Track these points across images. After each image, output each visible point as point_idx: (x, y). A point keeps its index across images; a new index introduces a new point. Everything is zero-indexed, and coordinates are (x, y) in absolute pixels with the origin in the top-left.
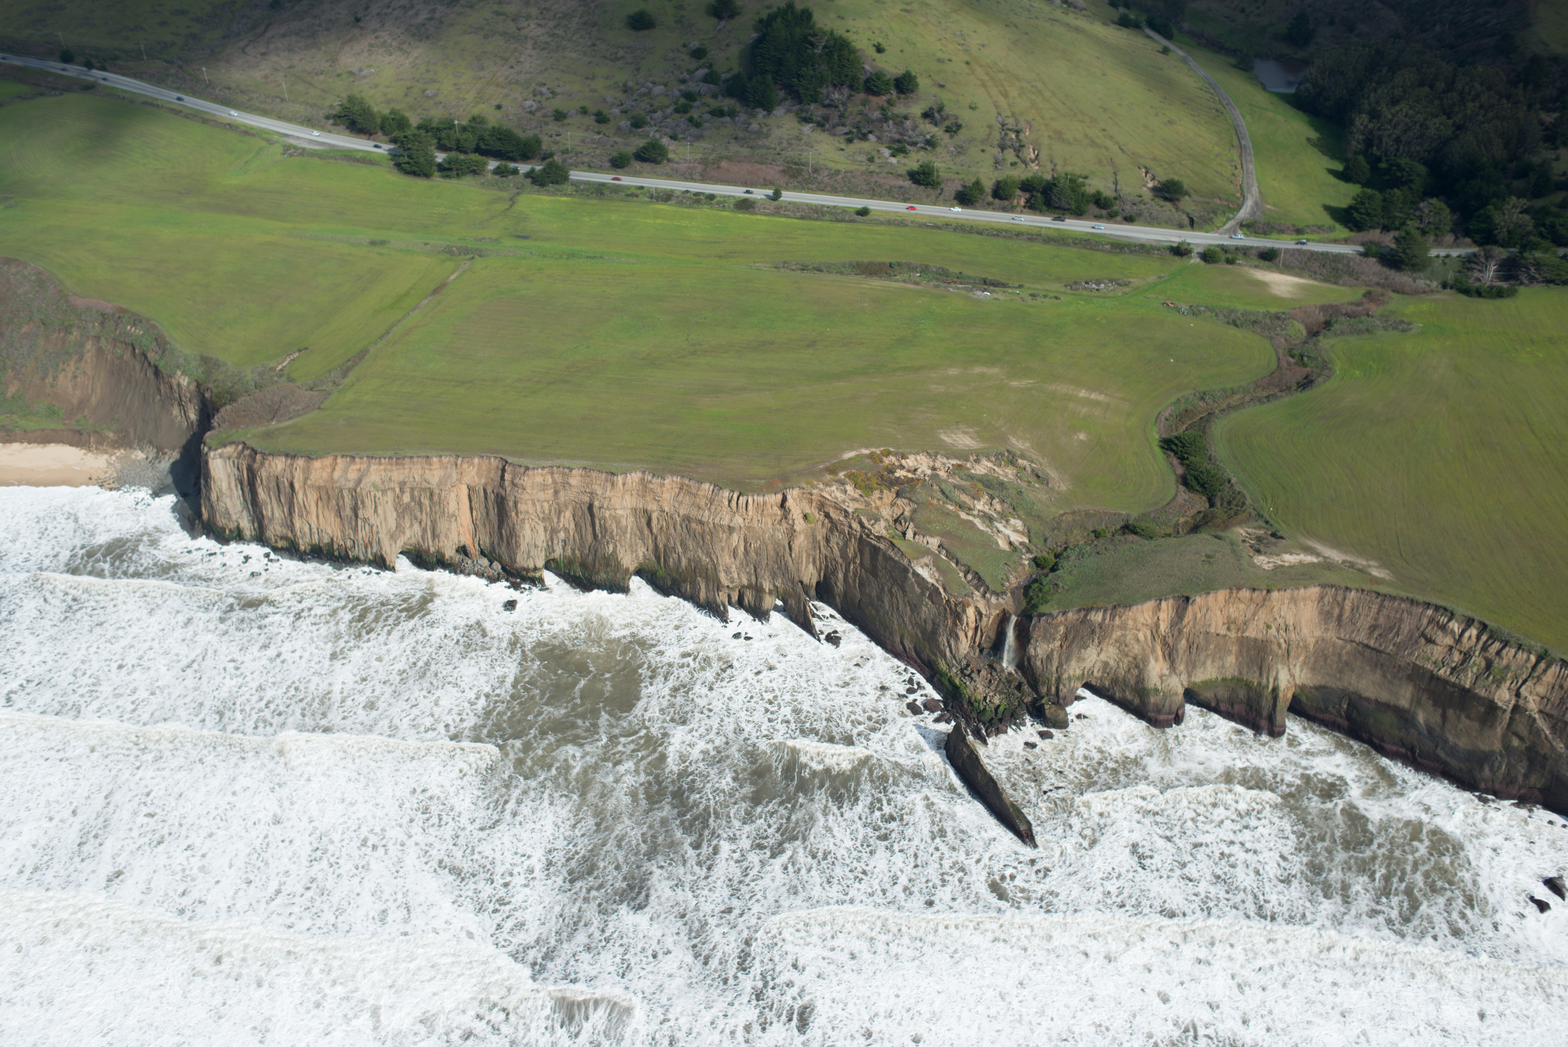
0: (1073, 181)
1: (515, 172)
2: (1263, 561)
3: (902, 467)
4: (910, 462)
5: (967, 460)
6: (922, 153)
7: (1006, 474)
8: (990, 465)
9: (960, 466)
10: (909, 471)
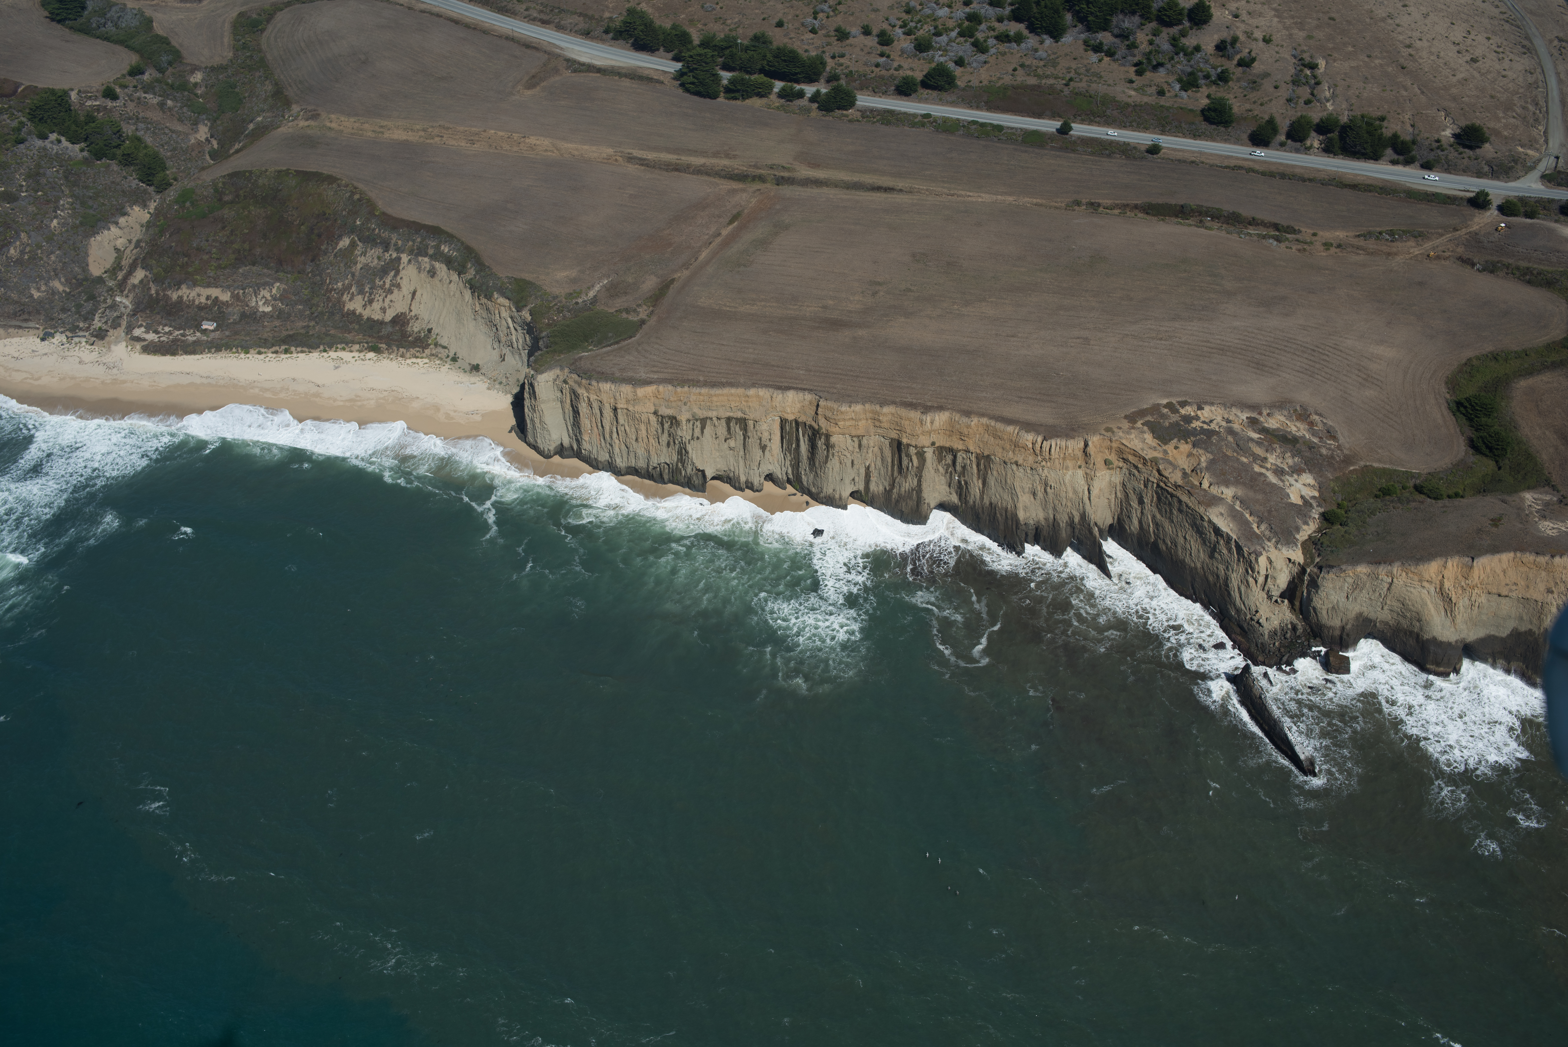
0: (1369, 124)
1: (801, 94)
2: (1548, 528)
3: (1197, 418)
4: (1206, 413)
5: (1260, 414)
6: (1214, 87)
7: (1297, 429)
8: (1282, 419)
9: (1254, 418)
10: (1204, 422)
